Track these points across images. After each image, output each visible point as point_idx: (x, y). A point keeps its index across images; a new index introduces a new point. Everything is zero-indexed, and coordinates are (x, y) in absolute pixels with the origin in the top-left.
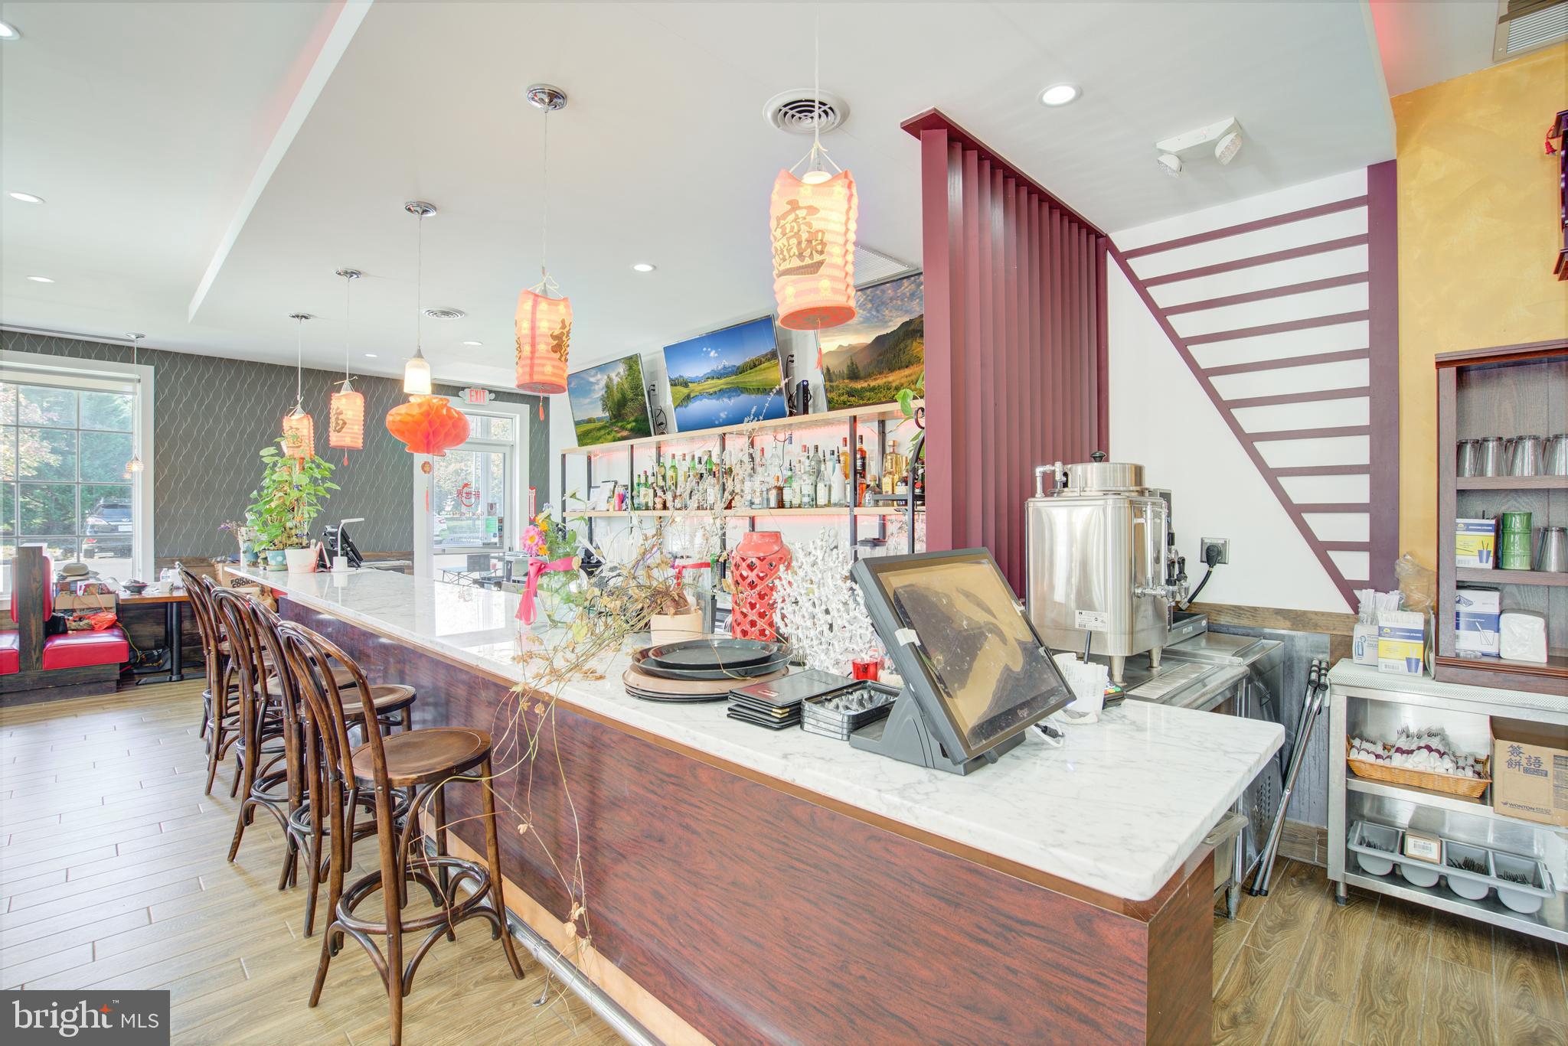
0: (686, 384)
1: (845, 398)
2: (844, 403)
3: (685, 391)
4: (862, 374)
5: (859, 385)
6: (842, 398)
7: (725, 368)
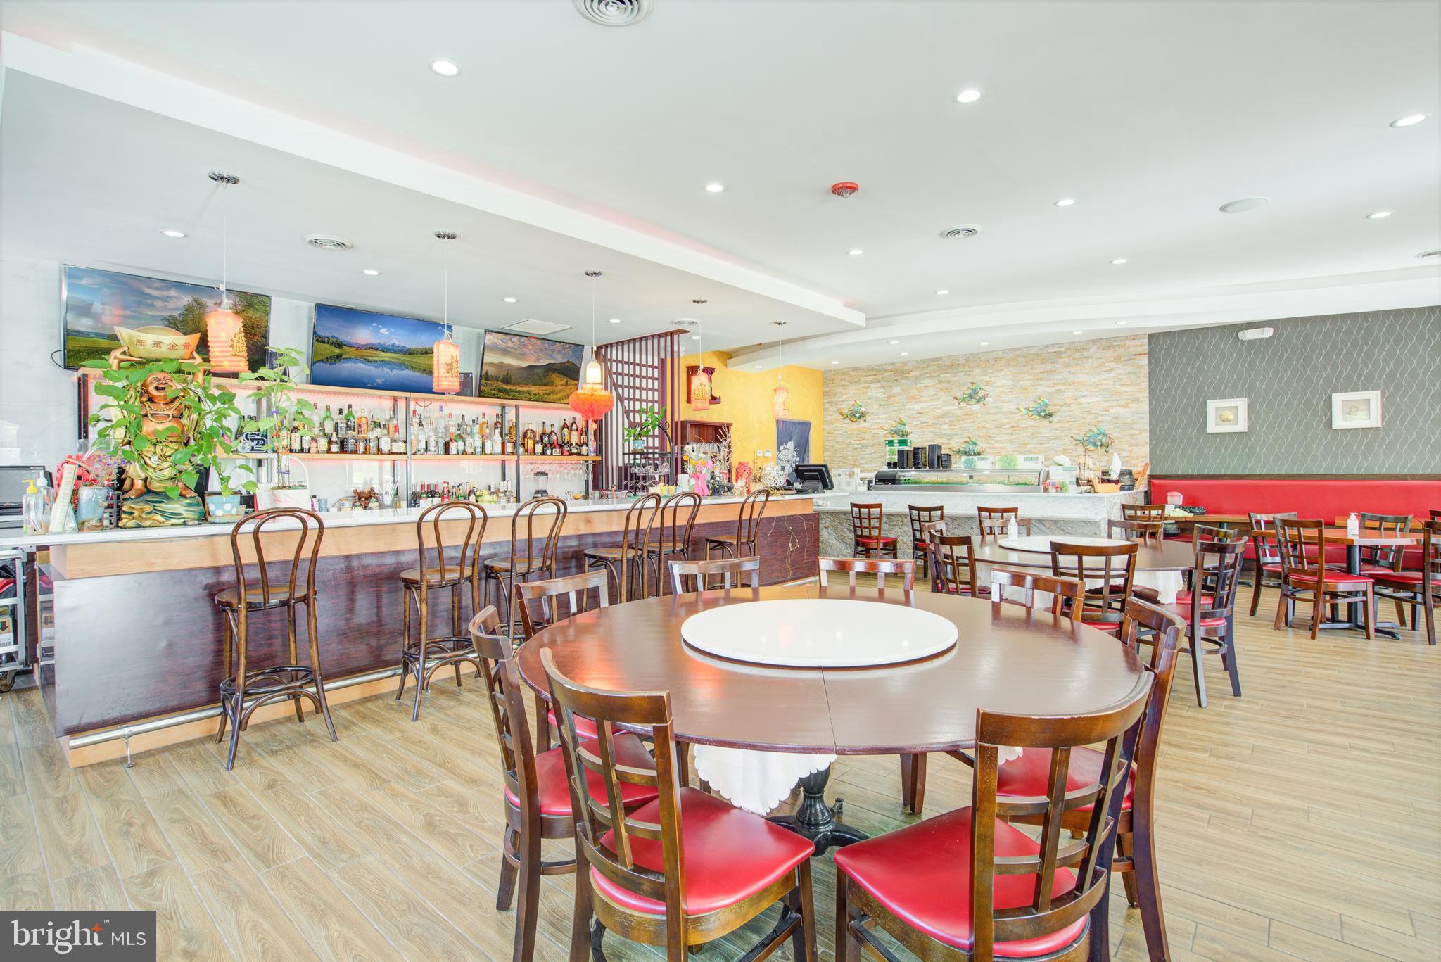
0: (339, 345)
1: (495, 392)
2: (494, 395)
3: (337, 351)
4: (513, 382)
5: (508, 387)
6: (493, 392)
7: (393, 345)
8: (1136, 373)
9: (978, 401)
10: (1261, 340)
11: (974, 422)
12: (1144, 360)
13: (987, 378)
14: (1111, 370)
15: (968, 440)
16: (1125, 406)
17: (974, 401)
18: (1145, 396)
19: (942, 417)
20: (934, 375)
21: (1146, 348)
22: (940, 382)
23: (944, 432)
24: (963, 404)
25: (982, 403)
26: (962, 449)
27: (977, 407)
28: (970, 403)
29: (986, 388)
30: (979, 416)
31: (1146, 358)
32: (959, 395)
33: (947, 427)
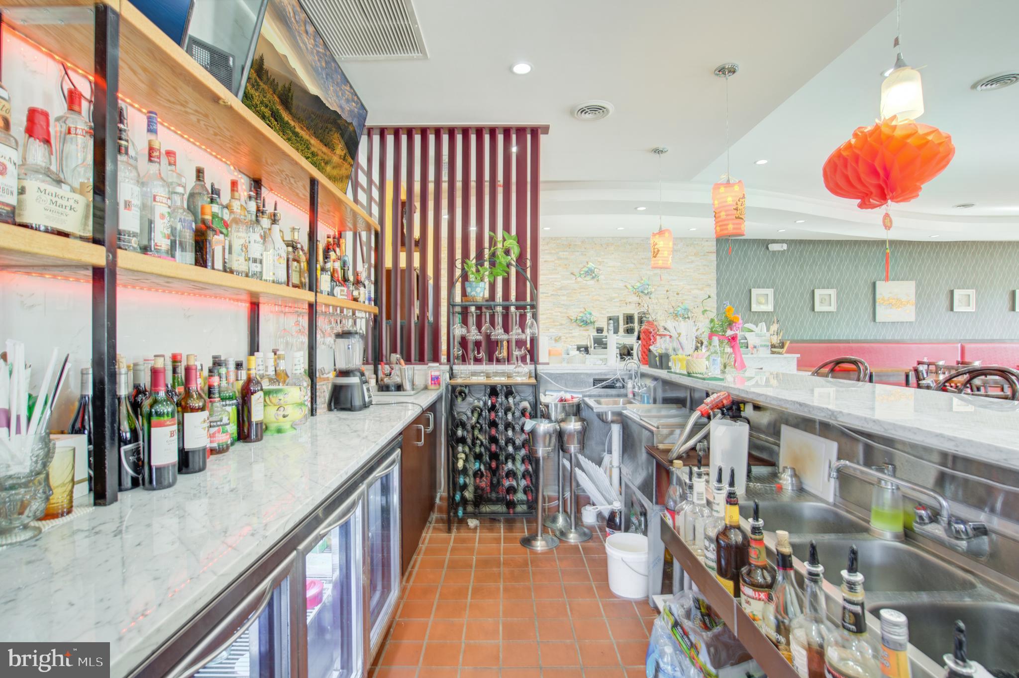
6: (263, 110)
8: (708, 266)
9: (593, 278)
10: (779, 251)
11: (589, 295)
12: (713, 257)
13: (600, 259)
14: (692, 262)
15: (583, 310)
16: (701, 289)
17: (589, 278)
18: (714, 283)
19: (561, 289)
20: (553, 251)
21: (714, 249)
22: (559, 259)
23: (562, 303)
24: (579, 279)
25: (595, 280)
26: (579, 318)
27: (592, 282)
28: (586, 279)
29: (599, 267)
30: (593, 290)
31: (715, 255)
32: (576, 271)
33: (565, 298)
